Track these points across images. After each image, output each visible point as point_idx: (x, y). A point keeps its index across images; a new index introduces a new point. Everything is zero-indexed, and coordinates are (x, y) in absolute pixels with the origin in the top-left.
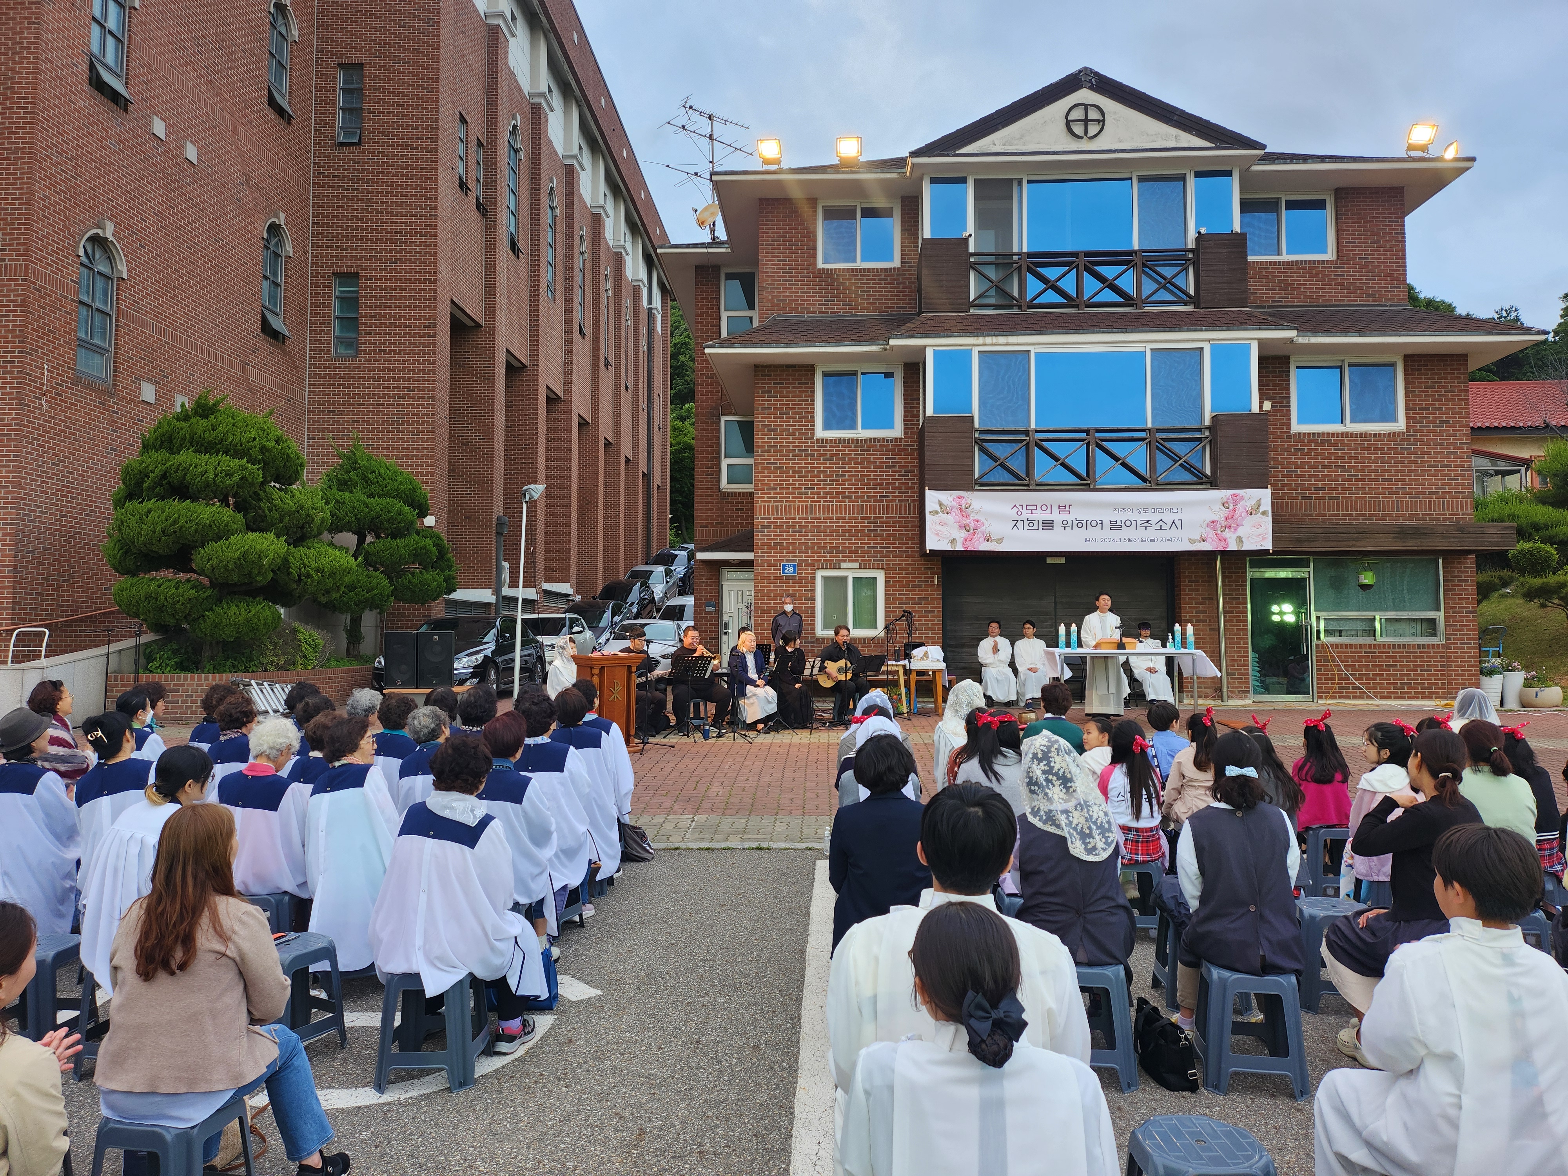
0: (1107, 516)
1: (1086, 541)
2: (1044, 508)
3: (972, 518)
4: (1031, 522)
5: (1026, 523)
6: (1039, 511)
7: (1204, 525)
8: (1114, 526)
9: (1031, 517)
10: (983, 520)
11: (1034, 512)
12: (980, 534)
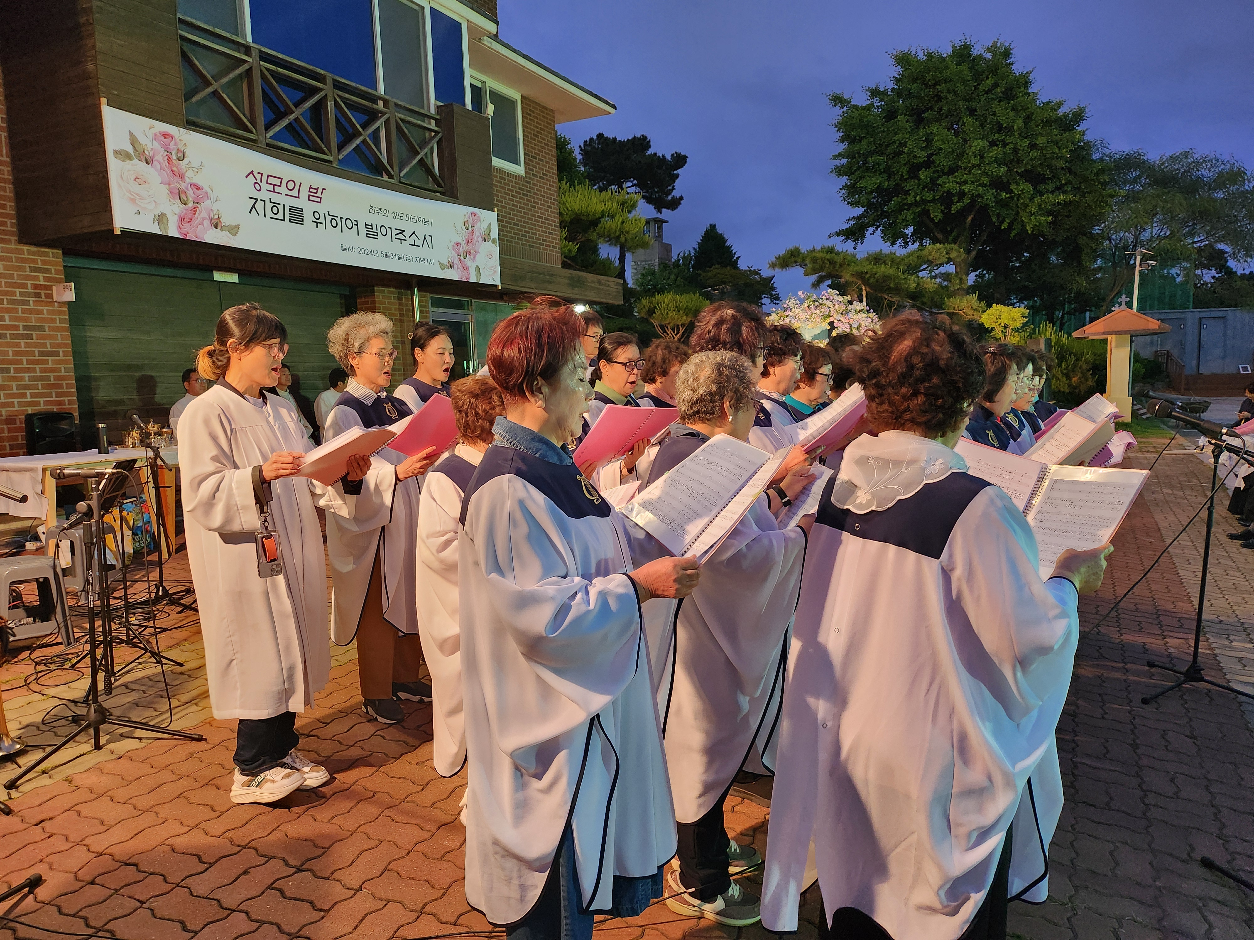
0: (362, 216)
1: (344, 249)
2: (291, 186)
3: (188, 181)
4: (275, 205)
5: (269, 206)
6: (283, 189)
7: (451, 248)
8: (371, 232)
9: (275, 198)
10: (206, 188)
11: (277, 189)
12: (202, 213)
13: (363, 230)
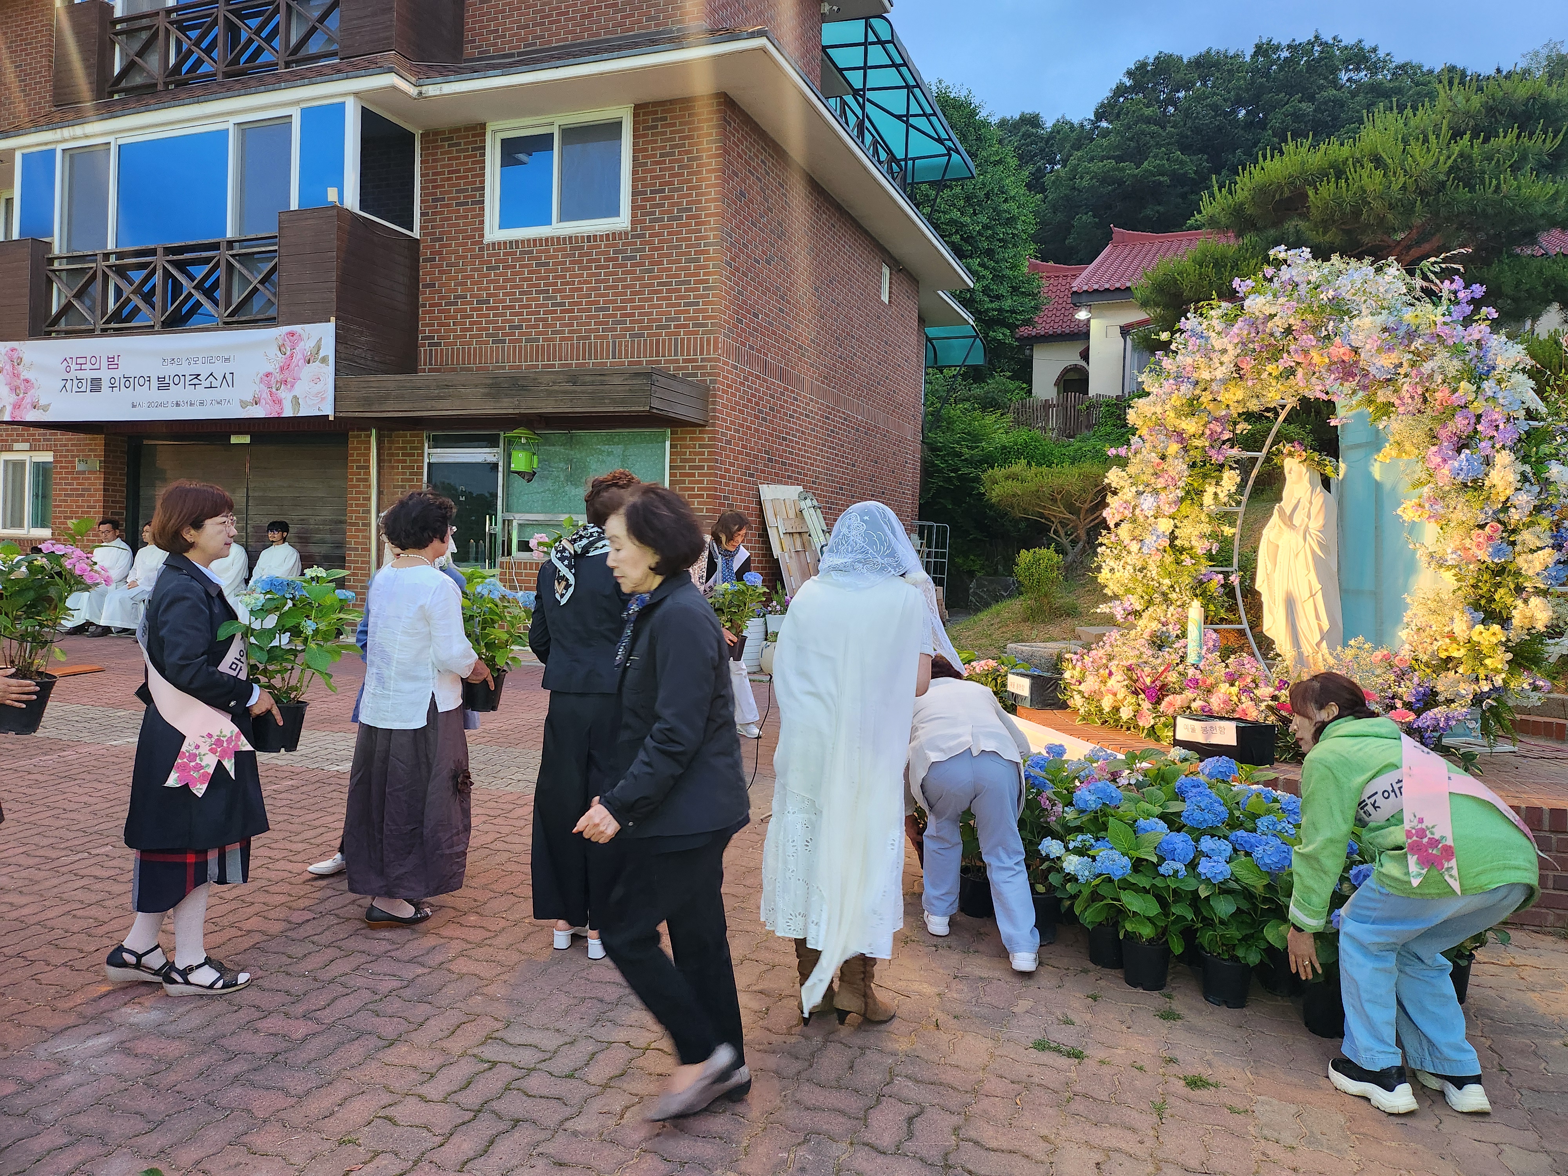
0: (156, 370)
1: (134, 406)
2: (93, 361)
3: (22, 377)
4: (80, 380)
5: (76, 382)
6: (89, 366)
7: (258, 380)
8: (163, 384)
9: (80, 374)
10: (33, 380)
11: (83, 367)
12: (28, 400)
13: (155, 383)
